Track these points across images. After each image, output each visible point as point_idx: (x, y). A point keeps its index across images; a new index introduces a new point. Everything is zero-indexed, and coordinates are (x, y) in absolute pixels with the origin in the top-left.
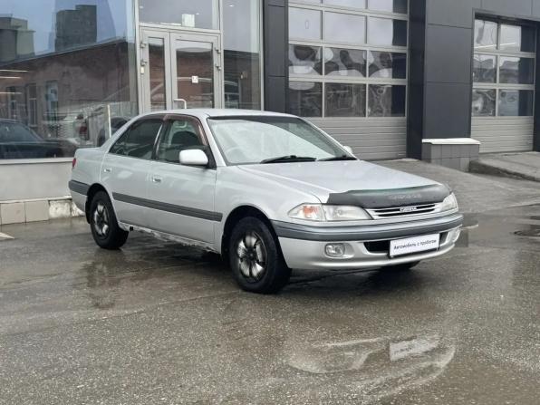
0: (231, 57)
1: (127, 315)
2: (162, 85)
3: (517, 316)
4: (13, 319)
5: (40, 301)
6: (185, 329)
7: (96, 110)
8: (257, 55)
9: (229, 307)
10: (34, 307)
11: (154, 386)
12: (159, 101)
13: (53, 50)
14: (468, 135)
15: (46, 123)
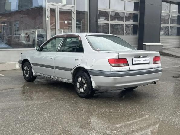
0: (78, 13)
1: (42, 103)
2: (54, 23)
3: (171, 106)
4: (4, 104)
5: (13, 98)
6: (61, 108)
7: (32, 32)
8: (87, 12)
9: (75, 101)
10: (11, 100)
11: (50, 127)
12: (53, 29)
13: (17, 9)
14: (159, 42)
15: (15, 36)
